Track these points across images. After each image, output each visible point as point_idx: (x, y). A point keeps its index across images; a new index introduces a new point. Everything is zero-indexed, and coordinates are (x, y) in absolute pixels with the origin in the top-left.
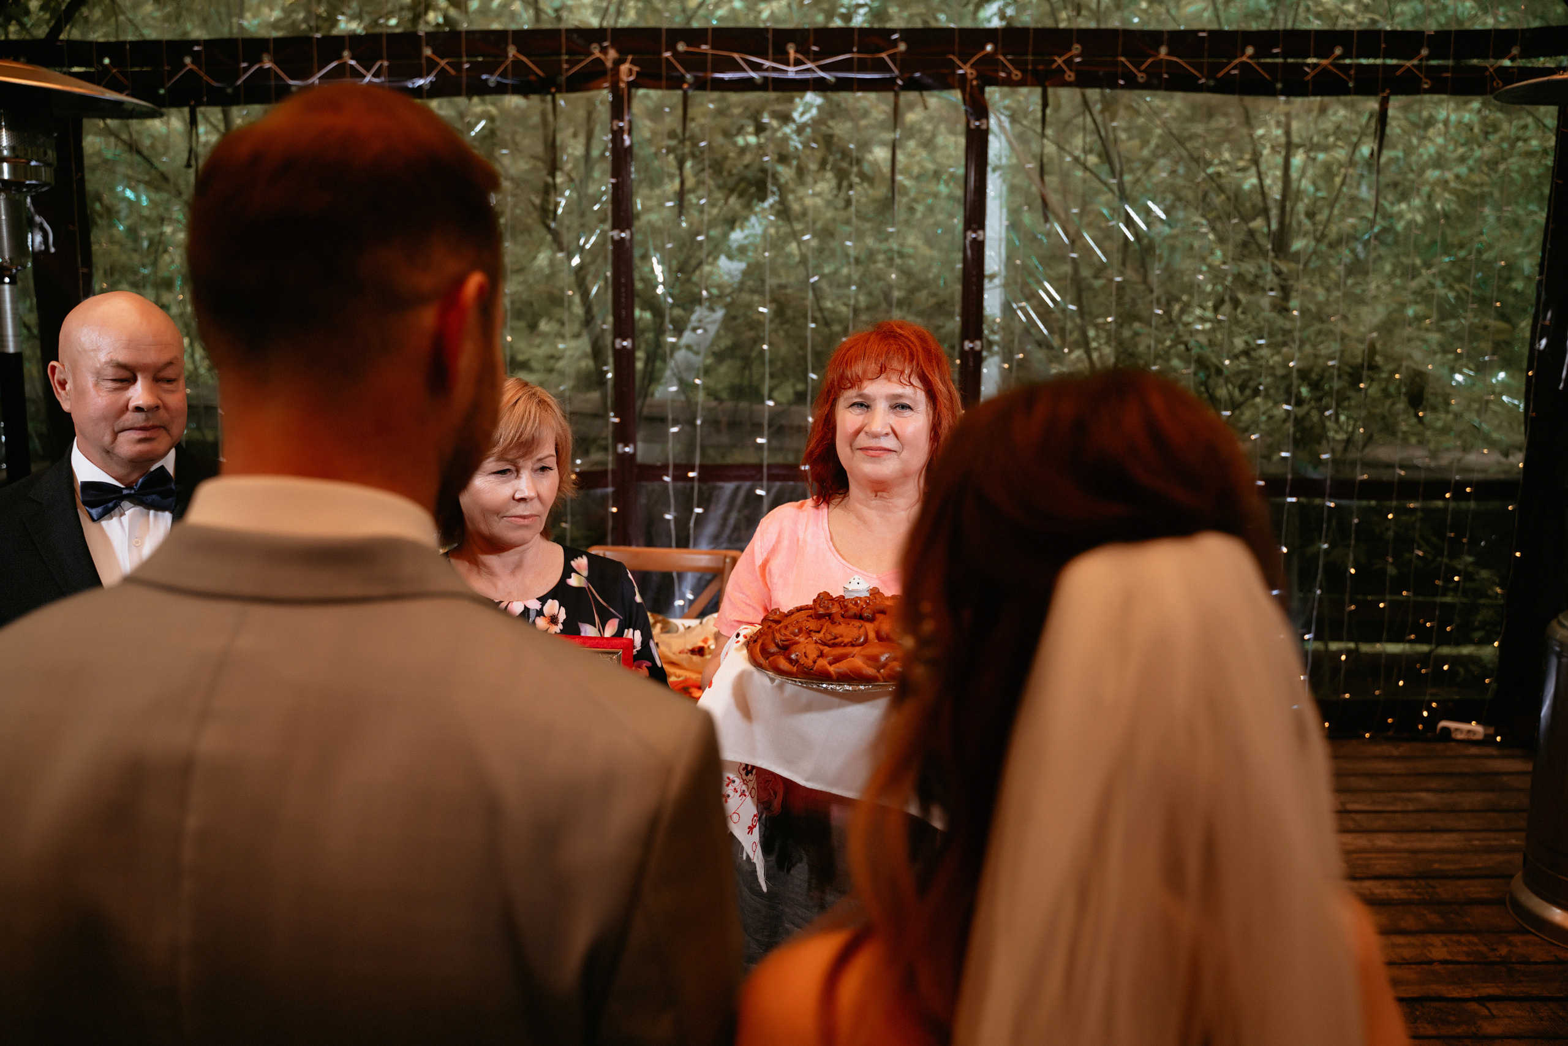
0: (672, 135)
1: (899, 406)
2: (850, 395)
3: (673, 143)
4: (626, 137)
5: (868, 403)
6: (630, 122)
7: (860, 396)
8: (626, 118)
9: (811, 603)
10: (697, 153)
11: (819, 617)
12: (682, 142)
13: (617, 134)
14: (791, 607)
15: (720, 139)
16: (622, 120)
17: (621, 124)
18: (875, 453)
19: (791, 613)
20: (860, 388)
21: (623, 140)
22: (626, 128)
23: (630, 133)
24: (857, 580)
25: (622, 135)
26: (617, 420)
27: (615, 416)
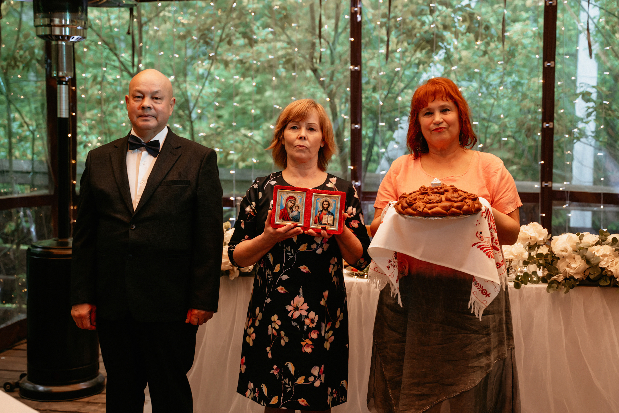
0: (384, 16)
1: (444, 110)
2: (424, 110)
3: (384, 20)
4: (358, 16)
5: (432, 111)
6: (361, 9)
7: (428, 109)
8: (359, 6)
9: (418, 190)
10: (398, 25)
11: (423, 194)
12: (389, 19)
13: (353, 15)
14: (411, 192)
15: (410, 17)
16: (357, 7)
17: (356, 9)
18: (439, 130)
19: (411, 194)
20: (427, 106)
21: (357, 18)
22: (359, 11)
23: (361, 14)
24: (436, 180)
25: (357, 15)
26: (352, 168)
27: (351, 165)
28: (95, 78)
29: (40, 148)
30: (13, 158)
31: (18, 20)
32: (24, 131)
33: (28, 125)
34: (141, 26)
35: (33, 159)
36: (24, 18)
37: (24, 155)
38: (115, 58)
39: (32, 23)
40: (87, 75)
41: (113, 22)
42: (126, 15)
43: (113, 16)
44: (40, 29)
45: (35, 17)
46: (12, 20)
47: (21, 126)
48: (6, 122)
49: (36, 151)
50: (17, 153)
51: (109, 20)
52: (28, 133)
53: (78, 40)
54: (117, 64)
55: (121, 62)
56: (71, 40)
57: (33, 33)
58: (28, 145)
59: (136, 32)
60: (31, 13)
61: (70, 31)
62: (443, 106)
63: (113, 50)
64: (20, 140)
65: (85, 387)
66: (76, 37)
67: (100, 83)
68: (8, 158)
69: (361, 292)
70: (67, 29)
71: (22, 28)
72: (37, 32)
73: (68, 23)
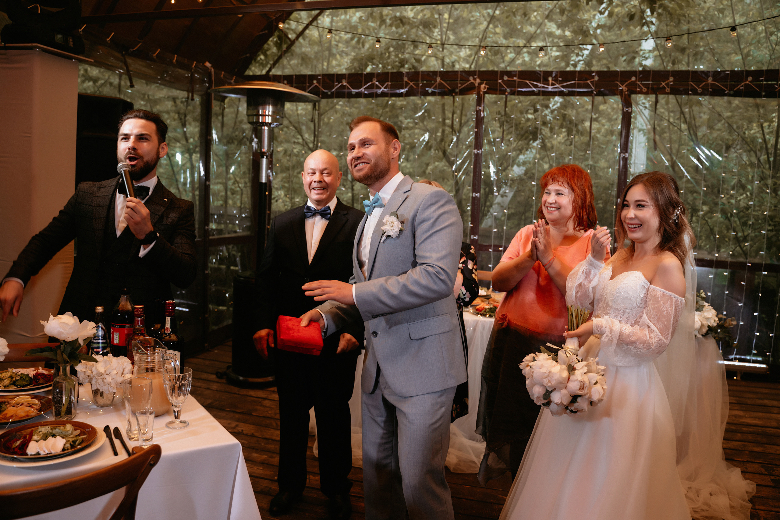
0: (500, 113)
6: (484, 107)
8: (482, 106)
12: (503, 116)
13: (478, 112)
15: (519, 115)
17: (480, 108)
21: (480, 114)
22: (482, 109)
23: (483, 112)
25: (480, 112)
26: (472, 225)
27: (471, 224)
28: (286, 151)
29: (246, 199)
30: (228, 206)
31: (236, 110)
32: (236, 187)
33: (238, 183)
34: (320, 115)
35: (240, 207)
36: (240, 109)
37: (235, 203)
38: (299, 137)
39: (245, 112)
40: (280, 149)
41: (299, 112)
42: (309, 106)
43: (300, 108)
44: (251, 117)
45: (248, 109)
46: (232, 110)
47: (234, 183)
48: (224, 181)
49: (243, 202)
50: (230, 202)
51: (297, 110)
52: (238, 189)
53: (277, 126)
54: (300, 141)
55: (303, 140)
56: (272, 126)
57: (245, 119)
58: (238, 197)
59: (316, 120)
60: (245, 105)
61: (272, 120)
62: (558, 190)
63: (299, 132)
64: (233, 194)
65: (271, 380)
66: (275, 124)
67: (290, 155)
68: (224, 205)
69: (484, 329)
70: (270, 117)
71: (239, 116)
72: (248, 119)
73: (270, 113)
